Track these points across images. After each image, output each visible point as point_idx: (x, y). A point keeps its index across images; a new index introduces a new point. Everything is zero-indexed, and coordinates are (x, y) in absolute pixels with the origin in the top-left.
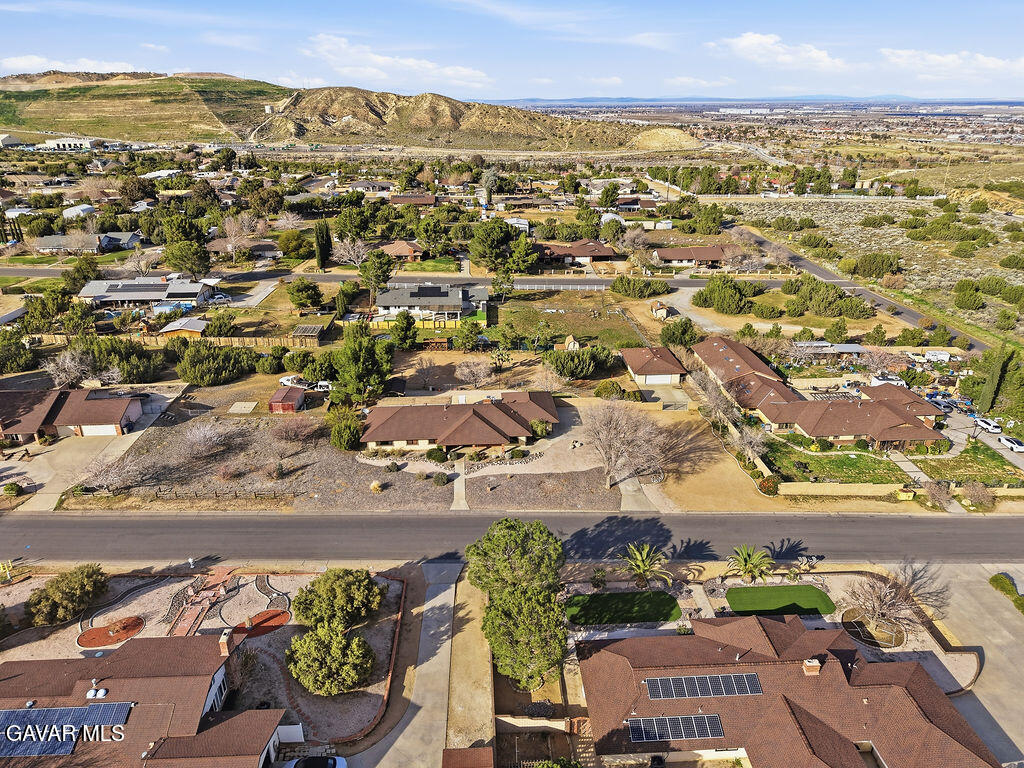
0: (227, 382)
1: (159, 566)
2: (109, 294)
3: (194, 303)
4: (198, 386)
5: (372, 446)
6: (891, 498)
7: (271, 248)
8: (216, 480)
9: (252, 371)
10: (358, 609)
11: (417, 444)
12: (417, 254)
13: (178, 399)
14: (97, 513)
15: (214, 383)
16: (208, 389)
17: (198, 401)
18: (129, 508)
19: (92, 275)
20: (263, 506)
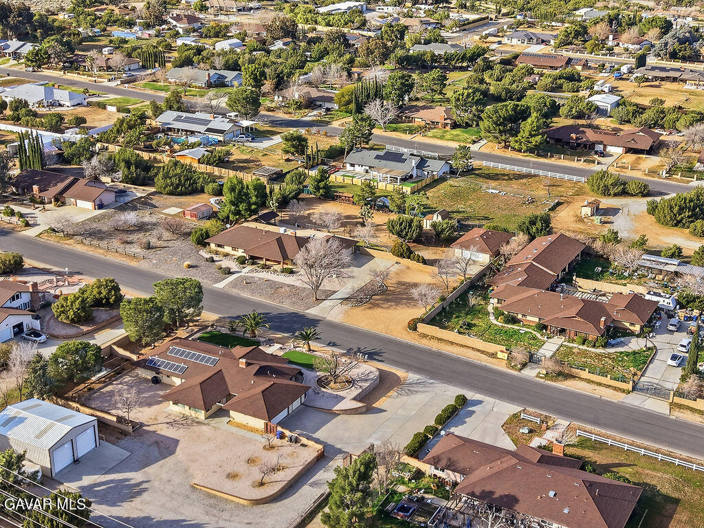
0: (181, 194)
1: (55, 269)
2: (174, 122)
3: (221, 139)
4: (161, 193)
5: (213, 246)
6: (494, 355)
7: (330, 100)
8: (116, 243)
9: (202, 191)
10: (102, 299)
11: (237, 251)
12: (448, 121)
13: (141, 197)
14: (52, 242)
15: (171, 193)
16: (166, 196)
17: (153, 202)
18: (67, 244)
19: (175, 106)
20: (124, 259)
